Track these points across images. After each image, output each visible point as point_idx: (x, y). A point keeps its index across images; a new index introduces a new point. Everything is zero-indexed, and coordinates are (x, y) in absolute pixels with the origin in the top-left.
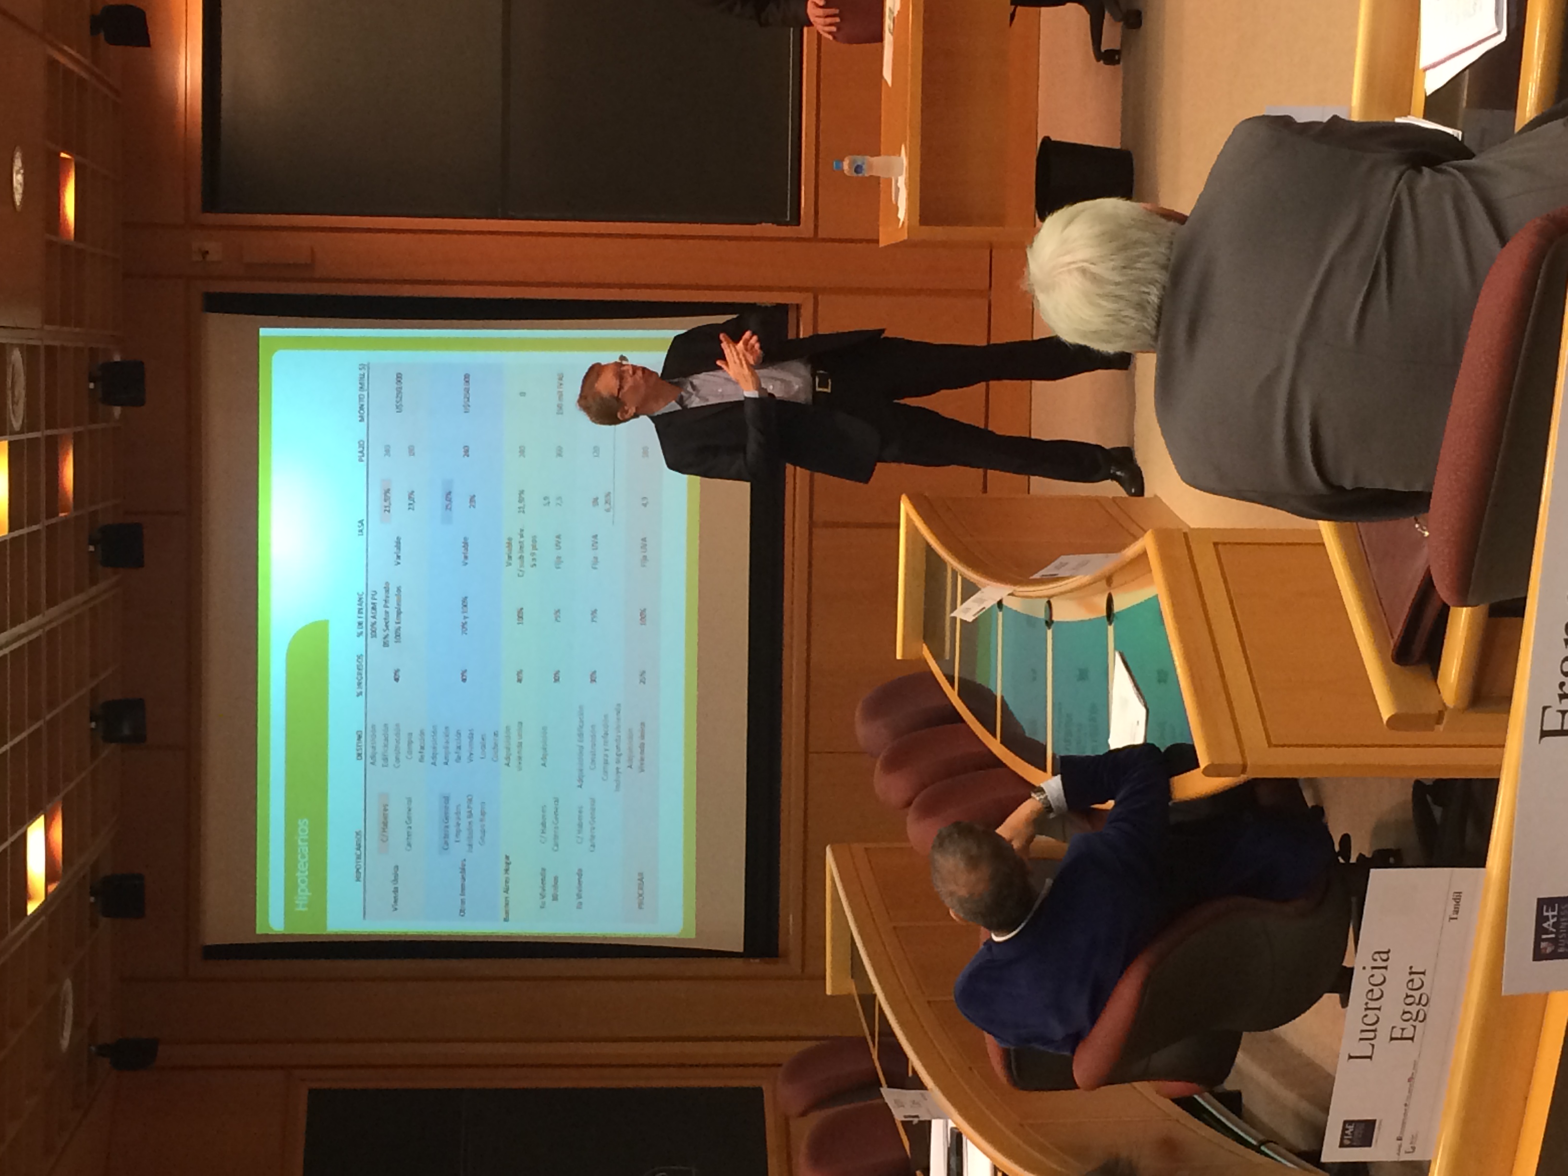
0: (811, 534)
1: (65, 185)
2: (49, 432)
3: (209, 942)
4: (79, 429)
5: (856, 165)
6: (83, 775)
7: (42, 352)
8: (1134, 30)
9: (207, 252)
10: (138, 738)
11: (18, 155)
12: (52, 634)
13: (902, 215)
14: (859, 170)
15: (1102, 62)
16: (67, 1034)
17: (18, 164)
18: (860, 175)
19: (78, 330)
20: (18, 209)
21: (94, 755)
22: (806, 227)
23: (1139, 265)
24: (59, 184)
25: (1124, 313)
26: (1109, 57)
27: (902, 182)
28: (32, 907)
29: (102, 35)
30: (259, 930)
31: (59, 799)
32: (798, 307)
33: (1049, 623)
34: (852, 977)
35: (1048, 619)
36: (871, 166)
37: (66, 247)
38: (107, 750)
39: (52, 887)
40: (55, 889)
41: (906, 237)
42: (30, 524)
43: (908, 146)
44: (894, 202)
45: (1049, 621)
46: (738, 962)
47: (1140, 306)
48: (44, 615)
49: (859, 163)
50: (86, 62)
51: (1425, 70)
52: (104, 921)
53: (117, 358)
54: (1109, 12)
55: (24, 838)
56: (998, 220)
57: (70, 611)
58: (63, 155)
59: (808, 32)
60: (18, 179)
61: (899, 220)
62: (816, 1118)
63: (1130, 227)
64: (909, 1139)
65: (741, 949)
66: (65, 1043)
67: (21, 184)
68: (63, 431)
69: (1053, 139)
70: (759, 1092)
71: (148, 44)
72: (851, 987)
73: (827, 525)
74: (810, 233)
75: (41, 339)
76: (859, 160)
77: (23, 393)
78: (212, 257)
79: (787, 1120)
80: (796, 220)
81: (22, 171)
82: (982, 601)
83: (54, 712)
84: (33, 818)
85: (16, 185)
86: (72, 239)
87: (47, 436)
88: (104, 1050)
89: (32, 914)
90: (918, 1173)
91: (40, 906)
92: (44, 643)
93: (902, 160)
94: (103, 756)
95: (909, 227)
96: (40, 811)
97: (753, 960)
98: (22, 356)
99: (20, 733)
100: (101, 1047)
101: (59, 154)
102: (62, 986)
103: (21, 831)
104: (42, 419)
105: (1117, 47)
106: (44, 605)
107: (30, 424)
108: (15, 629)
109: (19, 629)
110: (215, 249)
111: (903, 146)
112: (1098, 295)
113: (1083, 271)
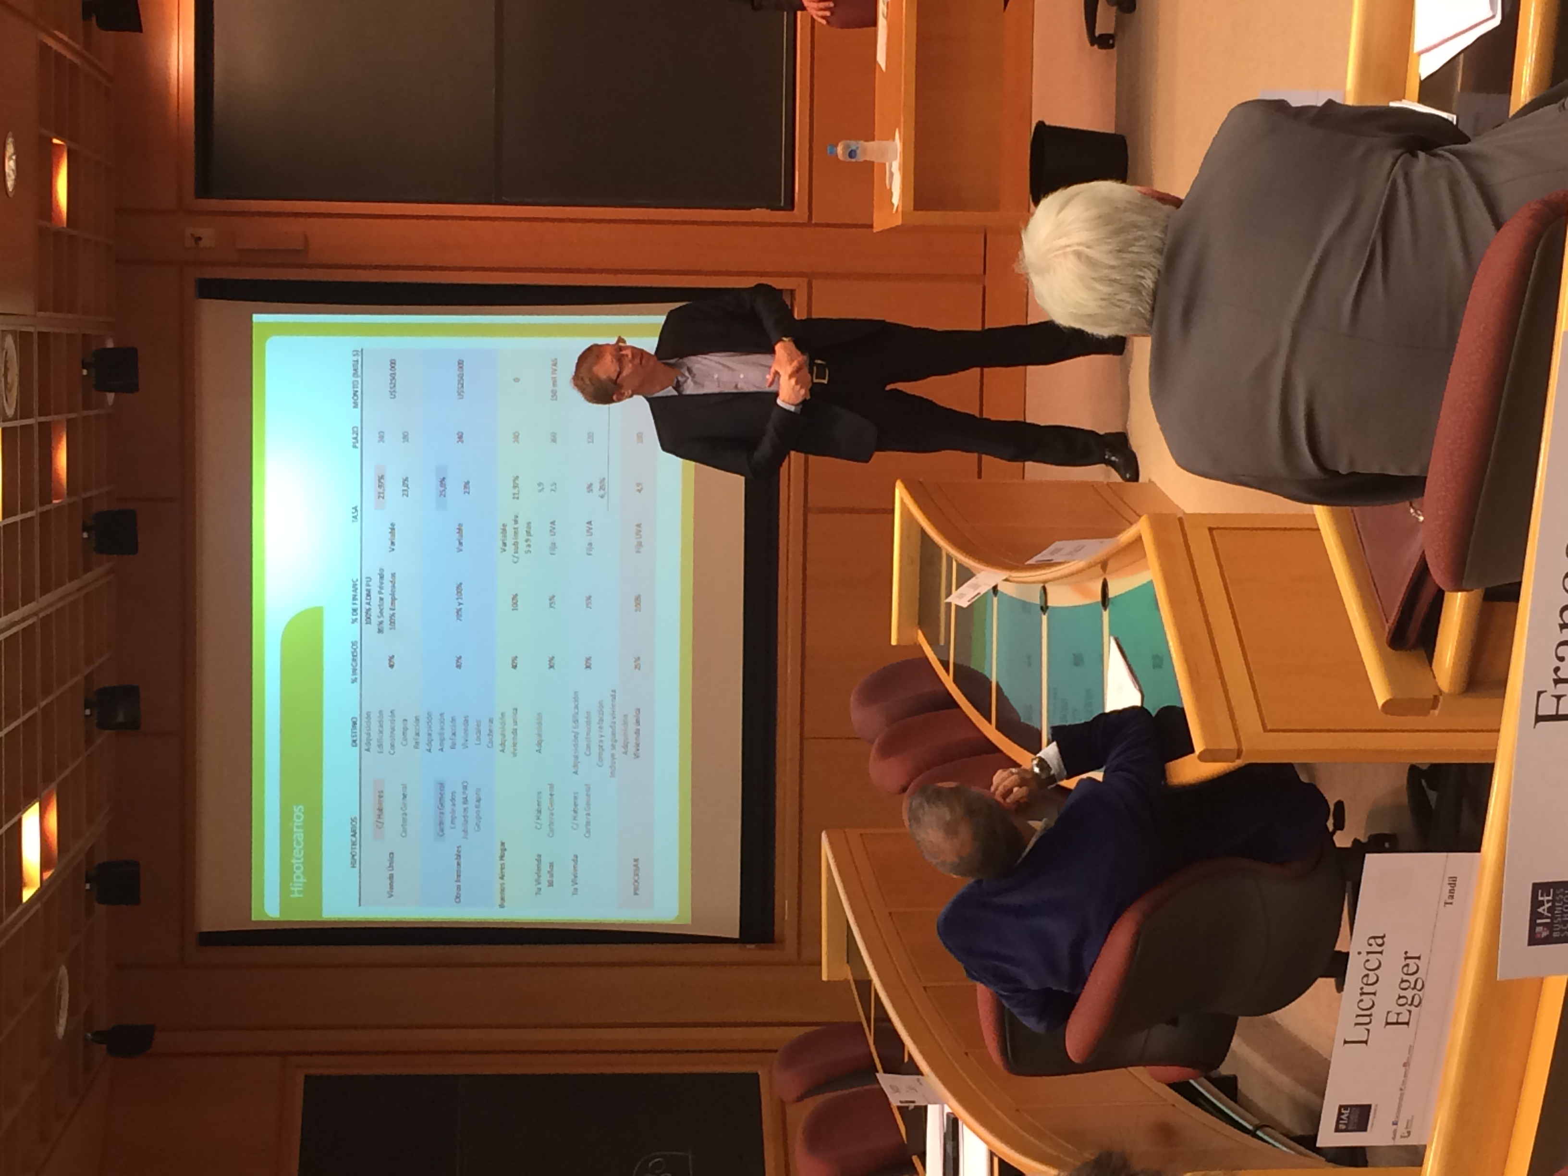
0: (805, 516)
1: (57, 169)
2: (42, 419)
3: (205, 929)
4: (73, 415)
5: (850, 150)
6: (80, 759)
7: (35, 338)
8: (1129, 13)
9: (200, 239)
10: (133, 725)
11: (10, 140)
12: (45, 622)
13: (896, 200)
14: (853, 155)
15: (1095, 46)
16: (63, 1021)
17: (10, 149)
18: (853, 160)
19: (70, 316)
20: (11, 195)
21: (89, 741)
22: (800, 212)
23: (1135, 249)
24: (51, 167)
25: (1118, 297)
26: (1103, 42)
27: (895, 167)
28: (27, 894)
29: (94, 20)
30: (254, 918)
31: (53, 786)
32: (792, 292)
33: (1044, 608)
34: (848, 962)
35: (1043, 604)
36: (865, 152)
37: (58, 234)
38: (103, 738)
39: (47, 875)
40: (50, 877)
41: (900, 222)
42: (23, 511)
43: (902, 131)
44: (888, 187)
46: (734, 948)
47: (1136, 290)
48: (38, 602)
49: (854, 148)
50: (78, 47)
51: (1420, 54)
52: (100, 909)
53: (110, 344)
55: (19, 824)
56: (992, 205)
57: (61, 599)
58: (55, 141)
59: (802, 15)
60: (10, 165)
61: (893, 205)
62: (812, 1104)
63: (1125, 210)
64: (904, 1124)
65: (736, 935)
66: (61, 1030)
67: (13, 170)
68: (57, 417)
69: (1047, 123)
70: (756, 1076)
71: (141, 31)
72: (846, 973)
73: (822, 511)
74: (804, 219)
75: (34, 326)
76: (853, 144)
77: (16, 379)
78: (205, 243)
79: (783, 1105)
80: (790, 205)
81: (14, 157)
82: (976, 586)
83: (50, 698)
84: (28, 804)
85: (7, 170)
86: (65, 225)
87: (40, 423)
88: (100, 1037)
89: (27, 901)
90: (915, 1158)
91: (35, 894)
92: (38, 630)
93: (896, 145)
94: (99, 741)
95: (903, 212)
96: (35, 798)
97: (748, 946)
98: (15, 342)
99: (16, 720)
100: (97, 1034)
101: (51, 140)
102: (57, 972)
103: (15, 819)
104: (36, 406)
105: (1111, 32)
106: (37, 591)
107: (24, 411)
108: (10, 616)
109: (14, 616)
110: (208, 235)
111: (897, 131)
112: (1093, 279)
113: (1079, 255)
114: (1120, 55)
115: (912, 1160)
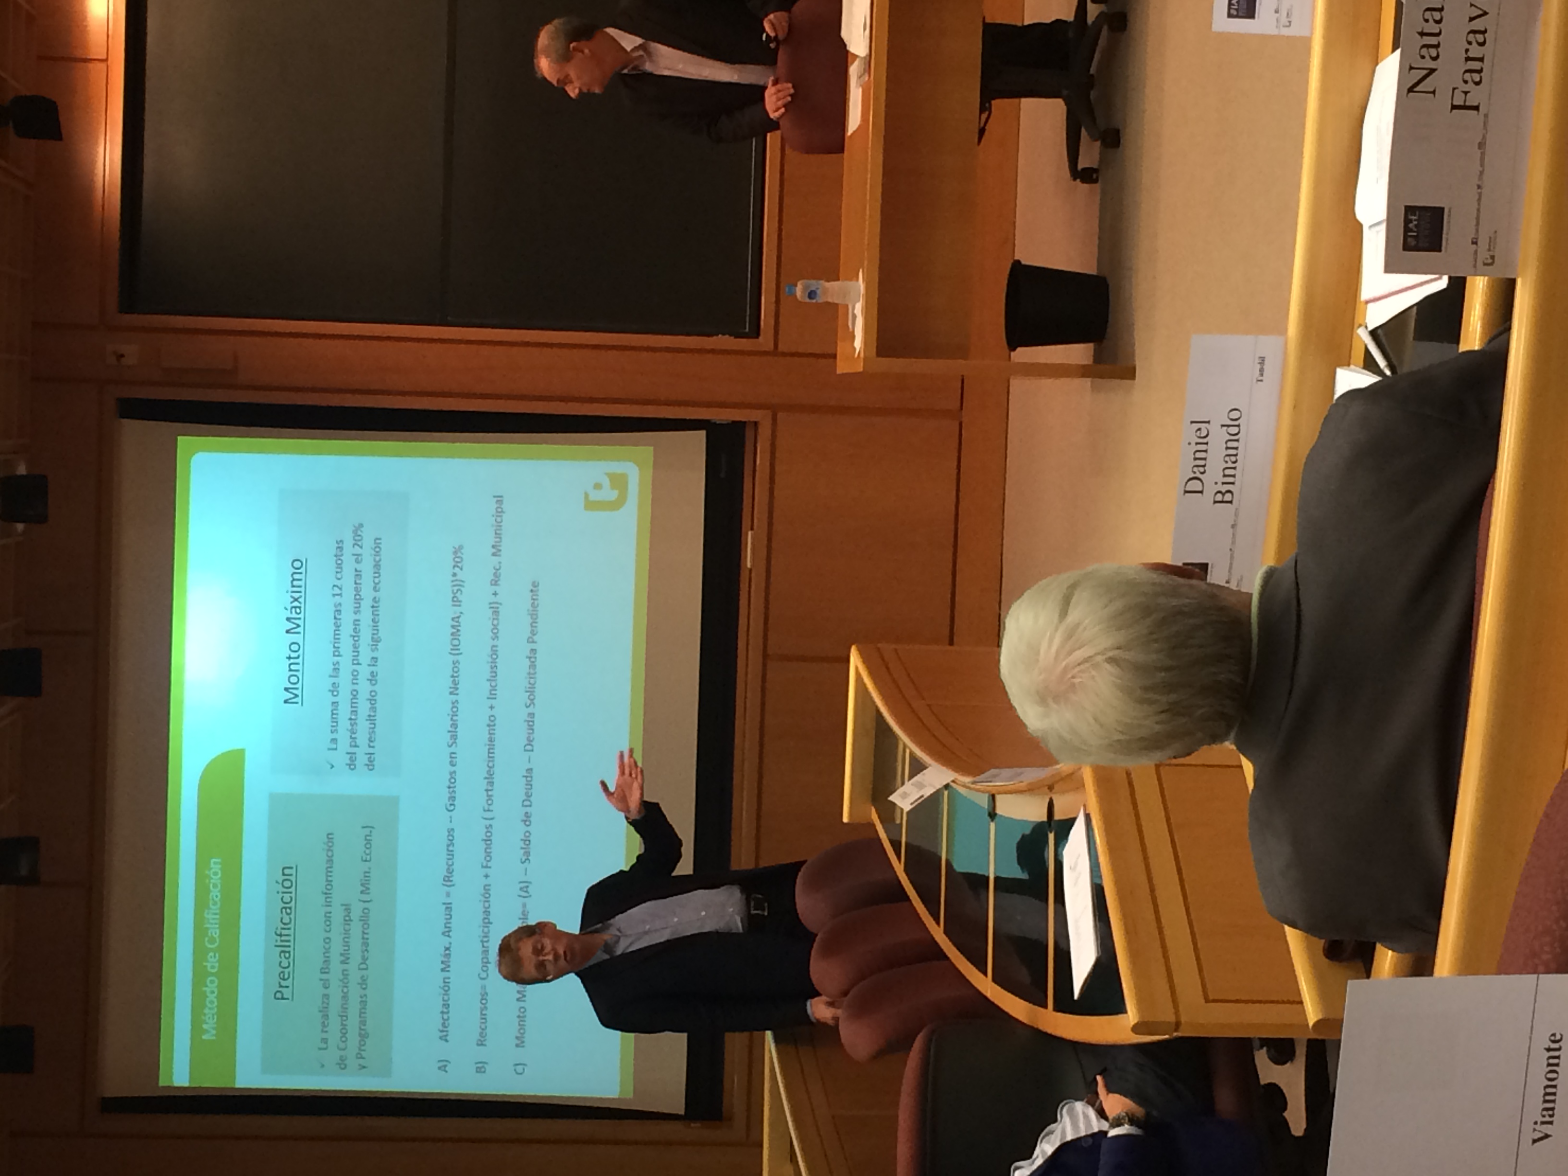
0: (764, 665)
3: (108, 1094)
5: (809, 291)
8: (1113, 150)
9: (122, 356)
10: (34, 879)
13: (858, 343)
14: (813, 296)
15: (1078, 180)
18: (814, 301)
22: (765, 340)
26: (1086, 176)
27: (858, 308)
29: (12, 128)
30: (162, 1082)
32: (756, 425)
33: (992, 815)
35: (991, 810)
36: (825, 292)
41: (861, 370)
43: (865, 270)
44: (851, 329)
45: (992, 813)
46: (678, 1126)
49: (813, 288)
51: (1367, 302)
53: (22, 470)
54: (1086, 130)
56: (961, 351)
59: (771, 136)
61: (855, 349)
65: (682, 1112)
69: (1023, 262)
71: (61, 139)
73: (781, 658)
74: (770, 346)
76: (814, 284)
78: (129, 360)
80: (756, 332)
82: (921, 786)
93: (860, 286)
95: (865, 359)
97: (693, 1126)
105: (1095, 166)
110: (131, 351)
111: (861, 270)
114: (1104, 193)
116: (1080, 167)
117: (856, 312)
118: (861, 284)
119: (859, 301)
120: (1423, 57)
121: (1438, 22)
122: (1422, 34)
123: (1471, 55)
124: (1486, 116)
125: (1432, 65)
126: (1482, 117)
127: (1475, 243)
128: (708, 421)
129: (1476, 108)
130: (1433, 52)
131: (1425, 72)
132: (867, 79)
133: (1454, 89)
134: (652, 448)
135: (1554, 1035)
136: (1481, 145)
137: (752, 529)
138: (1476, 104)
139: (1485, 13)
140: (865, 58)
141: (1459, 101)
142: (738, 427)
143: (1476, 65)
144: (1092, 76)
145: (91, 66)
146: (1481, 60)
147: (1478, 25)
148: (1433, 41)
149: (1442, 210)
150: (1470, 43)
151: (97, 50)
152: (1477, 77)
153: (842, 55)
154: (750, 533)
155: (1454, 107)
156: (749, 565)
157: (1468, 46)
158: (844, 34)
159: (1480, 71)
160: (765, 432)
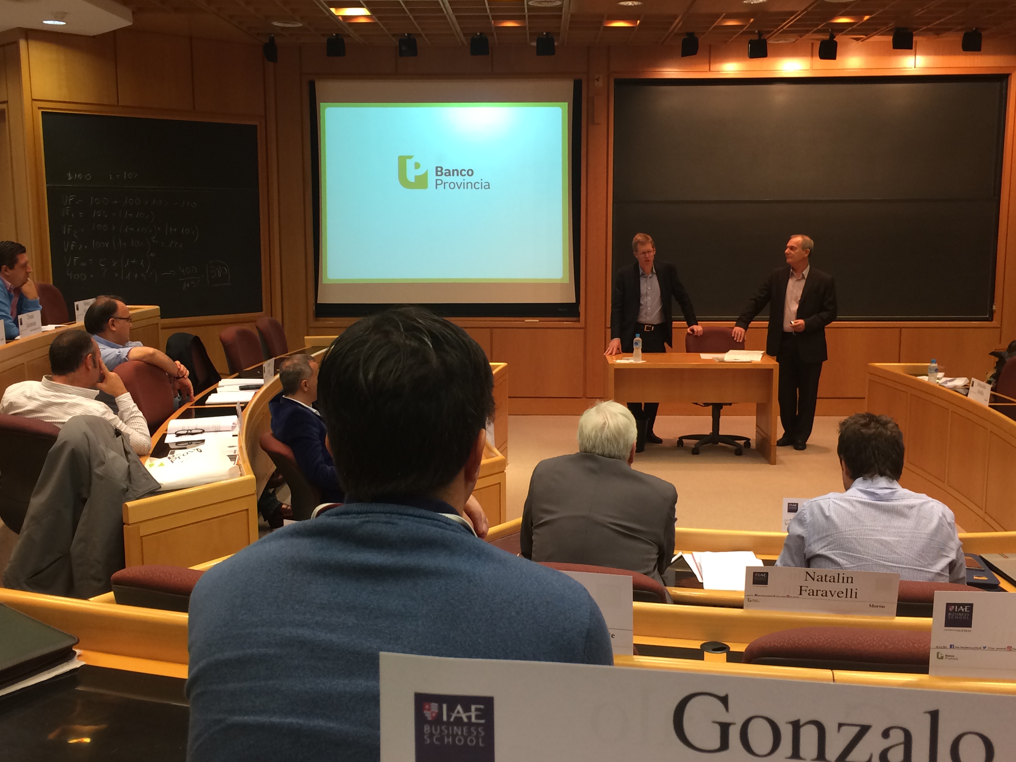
0: (487, 328)
1: (627, 22)
2: (527, 16)
3: (316, 83)
4: (527, 28)
6: (387, 31)
7: (559, 14)
8: (691, 452)
9: (598, 80)
10: (401, 54)
11: (640, 3)
12: (445, 18)
13: (619, 361)
15: (679, 439)
16: (280, 25)
17: (636, 3)
19: (568, 28)
20: (618, 4)
21: (394, 35)
24: (628, 20)
26: (680, 441)
28: (333, 10)
29: (686, 37)
30: (322, 104)
31: (377, 21)
32: (579, 321)
34: (312, 347)
37: (601, 23)
38: (395, 42)
39: (340, 18)
40: (340, 19)
42: (490, 9)
43: (646, 364)
46: (313, 301)
48: (452, 14)
50: (676, 31)
51: (692, 554)
52: (325, 40)
53: (556, 44)
54: (698, 442)
55: (362, 6)
57: (453, 24)
58: (638, 22)
60: (630, 3)
62: (256, 333)
64: (251, 370)
65: (318, 302)
66: (276, 24)
67: (628, 4)
68: (527, 22)
70: (261, 311)
71: (682, 56)
72: (308, 346)
73: (491, 334)
75: (565, 13)
77: (544, 6)
78: (596, 83)
79: (255, 321)
81: (633, 5)
83: (412, 19)
84: (370, 10)
85: (628, 2)
86: (605, 25)
87: (525, 15)
88: (272, 40)
89: (330, 10)
90: (237, 374)
91: (333, 13)
92: (441, 14)
94: (393, 39)
95: (614, 364)
96: (372, 13)
97: (314, 307)
98: (559, 5)
99: (405, 5)
100: (273, 38)
101: (638, 20)
102: (300, 23)
103: (365, 5)
104: (532, 14)
105: (684, 445)
106: (457, 14)
107: (531, 9)
108: (448, 3)
109: (448, 5)
110: (600, 84)
111: (646, 361)
112: (596, 431)
113: (605, 424)
115: (236, 373)
116: (683, 440)
117: (630, 360)
118: (641, 362)
119: (635, 361)
120: (818, 576)
121: (830, 581)
122: (826, 576)
123: (819, 592)
124: (798, 597)
125: (815, 579)
126: (797, 596)
127: (756, 595)
128: (579, 303)
129: (801, 594)
130: (820, 580)
131: (813, 577)
132: (717, 361)
133: (807, 587)
134: (568, 283)
135: (614, 635)
136: (788, 596)
137: (539, 321)
138: (802, 594)
139: (832, 596)
140: (724, 360)
141: (803, 588)
142: (577, 315)
143: (815, 594)
144: (718, 443)
145: (708, 64)
146: (817, 595)
147: (829, 593)
148: (824, 579)
149: (767, 584)
150: (822, 591)
151: (714, 67)
152: (811, 594)
153: (725, 351)
154: (538, 321)
155: (801, 587)
156: (526, 321)
157: (821, 591)
158: (731, 351)
159: (813, 595)
160: (577, 325)
